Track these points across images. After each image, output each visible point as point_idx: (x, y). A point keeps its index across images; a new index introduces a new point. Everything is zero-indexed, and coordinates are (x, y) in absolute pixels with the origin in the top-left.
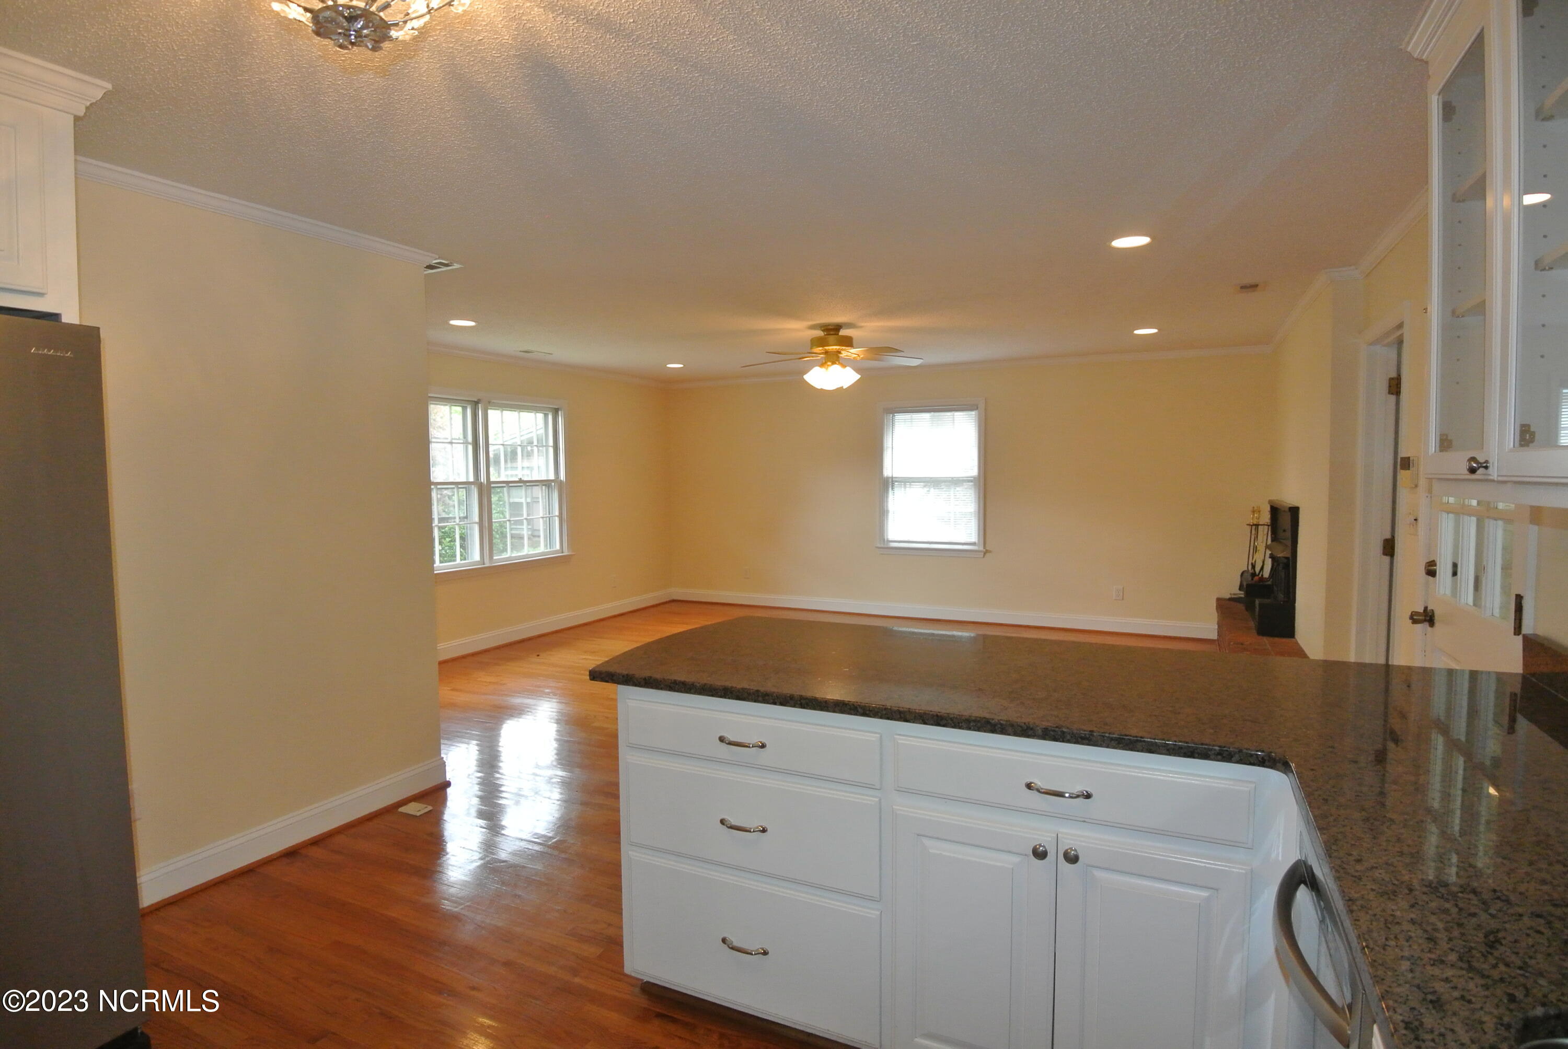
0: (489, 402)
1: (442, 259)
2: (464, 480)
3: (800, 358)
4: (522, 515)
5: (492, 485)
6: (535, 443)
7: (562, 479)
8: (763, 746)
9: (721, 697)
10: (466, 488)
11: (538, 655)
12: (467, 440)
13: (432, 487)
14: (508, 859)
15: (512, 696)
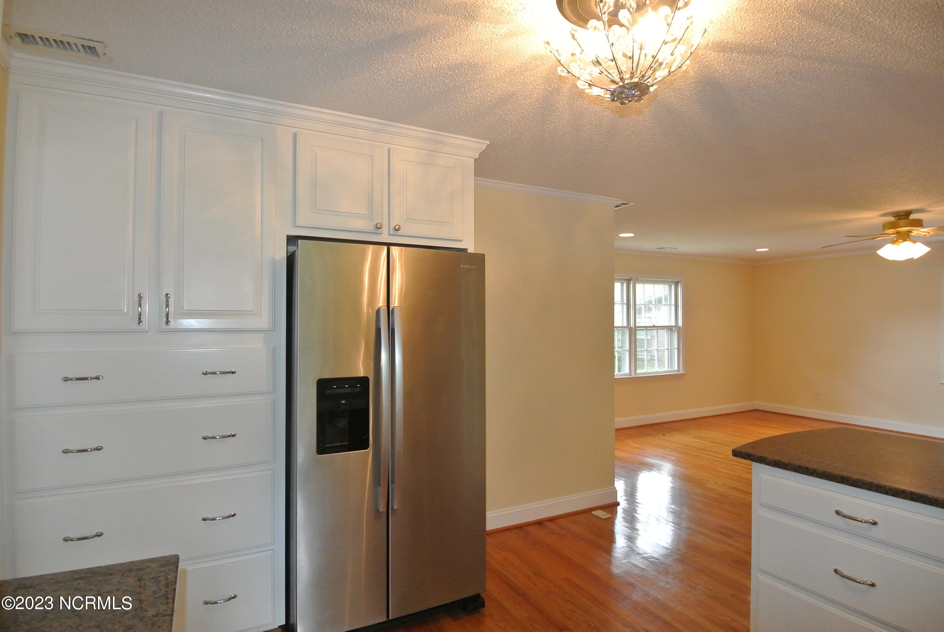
0: (637, 279)
1: (624, 201)
2: (621, 325)
3: (873, 238)
4: (644, 347)
5: (637, 329)
6: (653, 303)
7: (680, 325)
8: (875, 523)
9: (839, 482)
10: (621, 330)
11: (664, 435)
12: (623, 302)
13: (615, 329)
14: (660, 558)
15: (650, 458)
